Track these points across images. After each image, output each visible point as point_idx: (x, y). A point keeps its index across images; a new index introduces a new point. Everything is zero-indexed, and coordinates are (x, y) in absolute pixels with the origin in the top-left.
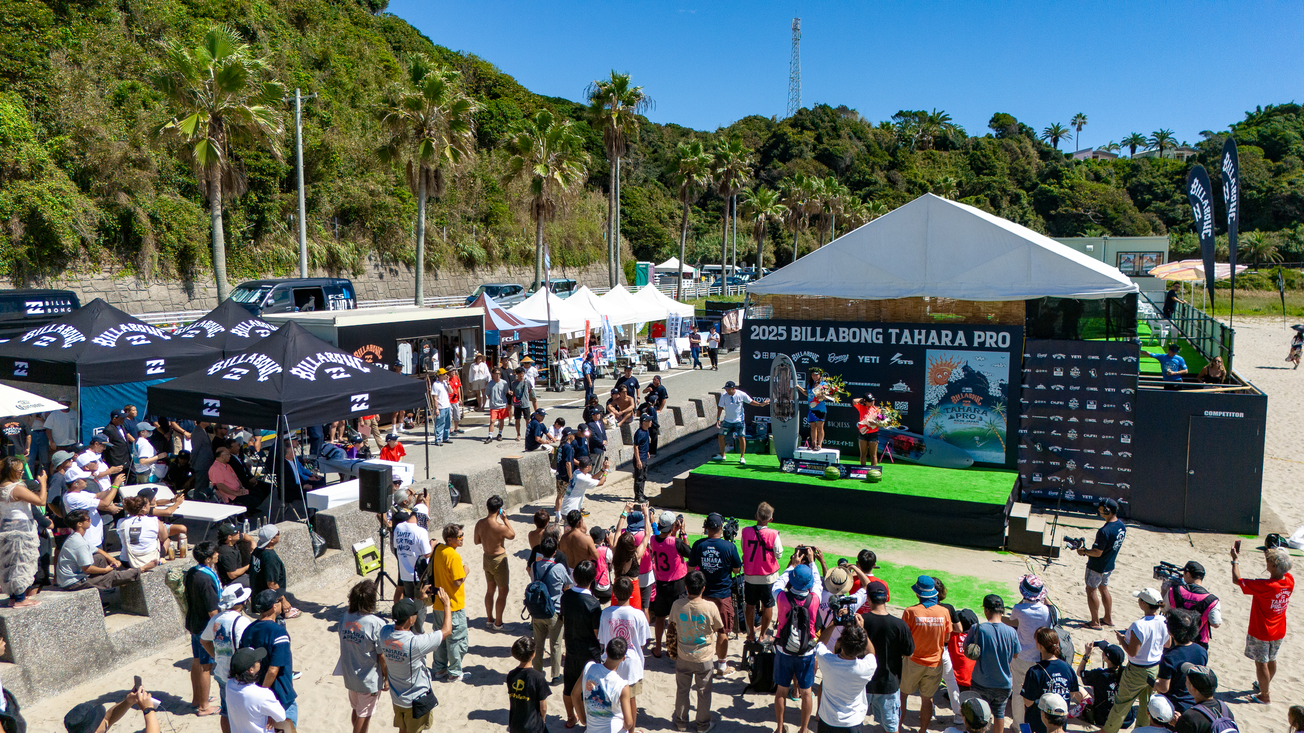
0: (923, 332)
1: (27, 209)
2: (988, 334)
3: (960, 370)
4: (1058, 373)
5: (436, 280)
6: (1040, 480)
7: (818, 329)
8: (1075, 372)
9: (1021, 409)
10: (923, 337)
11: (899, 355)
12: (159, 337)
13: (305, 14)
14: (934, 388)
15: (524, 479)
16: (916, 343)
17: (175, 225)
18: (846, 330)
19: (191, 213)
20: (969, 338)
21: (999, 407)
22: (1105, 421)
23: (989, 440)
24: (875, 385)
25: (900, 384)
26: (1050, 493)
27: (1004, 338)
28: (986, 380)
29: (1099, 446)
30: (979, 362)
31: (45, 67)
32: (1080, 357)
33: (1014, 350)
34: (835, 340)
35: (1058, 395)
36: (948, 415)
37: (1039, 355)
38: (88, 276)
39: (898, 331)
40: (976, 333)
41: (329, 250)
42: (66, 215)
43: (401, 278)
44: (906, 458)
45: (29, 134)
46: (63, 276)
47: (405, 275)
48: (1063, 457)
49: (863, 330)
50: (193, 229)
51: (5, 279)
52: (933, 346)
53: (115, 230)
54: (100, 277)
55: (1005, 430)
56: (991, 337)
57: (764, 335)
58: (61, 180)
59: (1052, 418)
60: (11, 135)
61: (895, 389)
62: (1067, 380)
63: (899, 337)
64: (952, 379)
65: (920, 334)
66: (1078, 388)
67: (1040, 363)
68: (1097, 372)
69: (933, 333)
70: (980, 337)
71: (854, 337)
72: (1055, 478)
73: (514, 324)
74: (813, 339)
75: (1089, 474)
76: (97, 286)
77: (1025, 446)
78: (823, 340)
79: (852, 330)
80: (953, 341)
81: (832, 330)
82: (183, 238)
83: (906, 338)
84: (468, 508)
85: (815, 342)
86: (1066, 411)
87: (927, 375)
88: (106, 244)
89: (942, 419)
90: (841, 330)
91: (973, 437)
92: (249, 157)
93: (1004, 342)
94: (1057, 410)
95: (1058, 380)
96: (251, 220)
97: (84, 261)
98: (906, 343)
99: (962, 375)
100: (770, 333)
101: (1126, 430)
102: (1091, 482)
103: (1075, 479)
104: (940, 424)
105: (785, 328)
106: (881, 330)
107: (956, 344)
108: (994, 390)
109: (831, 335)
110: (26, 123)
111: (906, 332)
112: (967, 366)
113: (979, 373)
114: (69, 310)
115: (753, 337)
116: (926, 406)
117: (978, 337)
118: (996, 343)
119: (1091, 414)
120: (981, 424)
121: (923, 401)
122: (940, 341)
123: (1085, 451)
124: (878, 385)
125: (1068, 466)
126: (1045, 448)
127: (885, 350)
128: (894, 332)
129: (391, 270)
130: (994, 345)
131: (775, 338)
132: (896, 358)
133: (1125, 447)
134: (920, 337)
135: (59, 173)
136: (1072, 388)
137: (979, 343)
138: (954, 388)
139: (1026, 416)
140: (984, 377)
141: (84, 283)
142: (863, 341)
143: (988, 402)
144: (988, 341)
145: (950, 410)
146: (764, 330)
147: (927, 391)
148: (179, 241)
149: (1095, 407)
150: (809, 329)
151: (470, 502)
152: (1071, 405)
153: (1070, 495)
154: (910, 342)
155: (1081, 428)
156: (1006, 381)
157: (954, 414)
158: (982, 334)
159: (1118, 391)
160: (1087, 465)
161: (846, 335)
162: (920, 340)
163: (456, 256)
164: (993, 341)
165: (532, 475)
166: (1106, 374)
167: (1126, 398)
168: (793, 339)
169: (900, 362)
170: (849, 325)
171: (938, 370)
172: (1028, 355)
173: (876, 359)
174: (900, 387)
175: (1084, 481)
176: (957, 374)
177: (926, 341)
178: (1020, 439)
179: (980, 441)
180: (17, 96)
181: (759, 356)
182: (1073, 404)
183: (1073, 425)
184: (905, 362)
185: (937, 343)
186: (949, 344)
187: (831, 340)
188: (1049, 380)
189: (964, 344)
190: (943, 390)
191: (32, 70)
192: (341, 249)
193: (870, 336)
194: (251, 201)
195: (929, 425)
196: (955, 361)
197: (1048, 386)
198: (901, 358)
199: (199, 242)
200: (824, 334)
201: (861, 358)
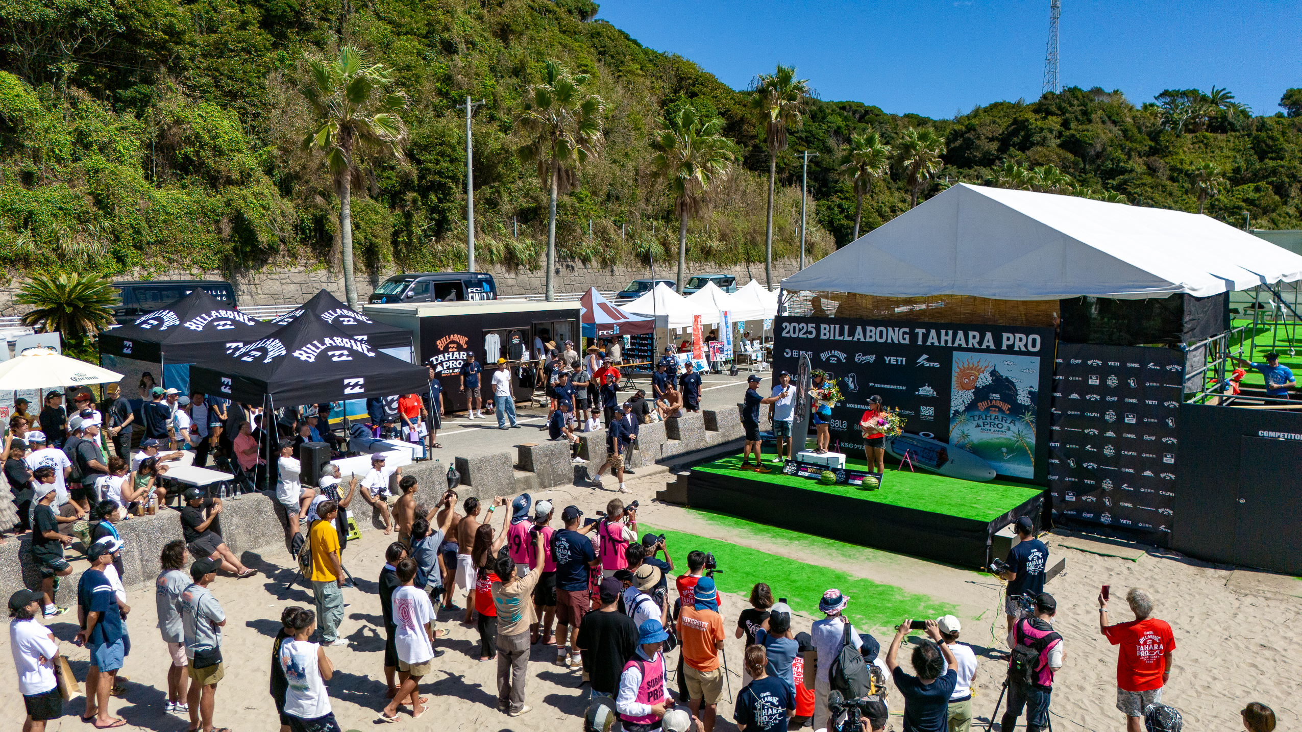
0: (950, 332)
1: (234, 211)
2: (1018, 336)
3: (988, 375)
4: (1094, 381)
5: (612, 275)
6: (1074, 499)
7: (846, 327)
8: (1112, 381)
9: (1053, 420)
10: (950, 338)
11: (925, 356)
12: (244, 324)
13: (508, 26)
14: (960, 393)
15: (537, 466)
16: (943, 344)
17: (362, 224)
18: (873, 328)
19: (377, 213)
20: (998, 341)
21: (1028, 417)
22: (1146, 437)
23: (1016, 452)
24: (901, 388)
25: (926, 388)
26: (1085, 515)
27: (1034, 340)
28: (1015, 386)
29: (1141, 465)
30: (1008, 367)
31: (262, 87)
32: (1117, 364)
33: (1045, 355)
34: (862, 339)
35: (1093, 406)
36: (975, 423)
37: (1073, 361)
38: (286, 270)
39: (924, 331)
40: (1005, 335)
41: (507, 247)
42: (264, 215)
43: (576, 274)
44: (927, 467)
45: (243, 146)
46: (264, 269)
47: (581, 271)
48: (1099, 476)
49: (890, 329)
50: (378, 228)
51: (216, 271)
52: (960, 349)
53: (309, 229)
54: (297, 270)
55: (1033, 441)
56: (1021, 340)
57: (794, 333)
58: (266, 186)
59: (1086, 431)
60: (225, 147)
61: (921, 393)
62: (1103, 389)
63: (926, 337)
64: (979, 384)
65: (947, 334)
66: (1116, 399)
67: (1074, 370)
68: (1137, 382)
69: (960, 334)
70: (1008, 339)
71: (881, 337)
72: (1091, 498)
73: (616, 318)
74: (841, 338)
75: (1128, 496)
76: (293, 279)
77: (1057, 461)
78: (850, 339)
79: (879, 329)
80: (980, 343)
81: (859, 329)
82: (369, 236)
83: (933, 339)
84: (467, 490)
85: (843, 341)
86: (1103, 425)
87: (954, 379)
88: (303, 241)
89: (968, 427)
90: (868, 328)
91: (1000, 449)
92: (430, 161)
93: (1034, 345)
94: (1092, 423)
95: (1093, 390)
96: (432, 219)
97: (284, 256)
98: (932, 343)
99: (989, 380)
100: (800, 330)
101: (1169, 448)
102: (1130, 505)
103: (1112, 500)
104: (966, 432)
105: (814, 325)
106: (907, 330)
107: (984, 346)
108: (1023, 398)
109: (859, 335)
110: (240, 136)
111: (933, 332)
112: (994, 370)
113: (1007, 378)
114: (224, 299)
115: (784, 334)
116: (952, 412)
117: (1007, 339)
118: (1026, 346)
119: (1130, 428)
120: (1009, 435)
121: (949, 407)
122: (967, 343)
123: (1123, 470)
124: (904, 388)
125: (1104, 486)
126: (1079, 463)
127: (911, 350)
128: (920, 331)
129: (568, 266)
130: (1023, 349)
131: (805, 336)
132: (922, 360)
133: (1167, 468)
134: (946, 338)
135: (265, 179)
136: (1108, 398)
137: (1008, 346)
138: (981, 394)
139: (1058, 428)
140: (1012, 383)
141: (282, 276)
142: (889, 341)
143: (1017, 411)
144: (1017, 343)
145: (976, 418)
146: (794, 327)
147: (953, 396)
148: (366, 238)
149: (1134, 421)
150: (837, 327)
151: (470, 485)
152: (1107, 418)
153: (1106, 518)
154: (936, 344)
155: (1118, 444)
156: (1036, 389)
157: (981, 422)
158: (1011, 335)
159: (1161, 404)
160: (1125, 486)
161: (873, 334)
162: (946, 342)
163: (634, 254)
164: (1022, 344)
165: (547, 463)
166: (1147, 384)
167: (1170, 412)
168: (822, 337)
169: (927, 364)
170: (876, 323)
171: (964, 374)
172: (1060, 361)
173: (902, 360)
174: (926, 391)
175: (1122, 504)
176: (985, 379)
177: (953, 342)
178: (1051, 453)
179: (1008, 453)
180: (234, 113)
181: (790, 354)
182: (1110, 416)
183: (1109, 440)
184: (932, 364)
185: (964, 345)
186: (977, 346)
187: (859, 339)
188: (1085, 389)
189: (992, 347)
190: (969, 396)
191: (250, 90)
192: (518, 246)
193: (896, 335)
194: (431, 202)
195: (956, 432)
196: (982, 365)
197: (1082, 395)
198: (927, 360)
199: (383, 239)
200: (852, 333)
201: (887, 359)
